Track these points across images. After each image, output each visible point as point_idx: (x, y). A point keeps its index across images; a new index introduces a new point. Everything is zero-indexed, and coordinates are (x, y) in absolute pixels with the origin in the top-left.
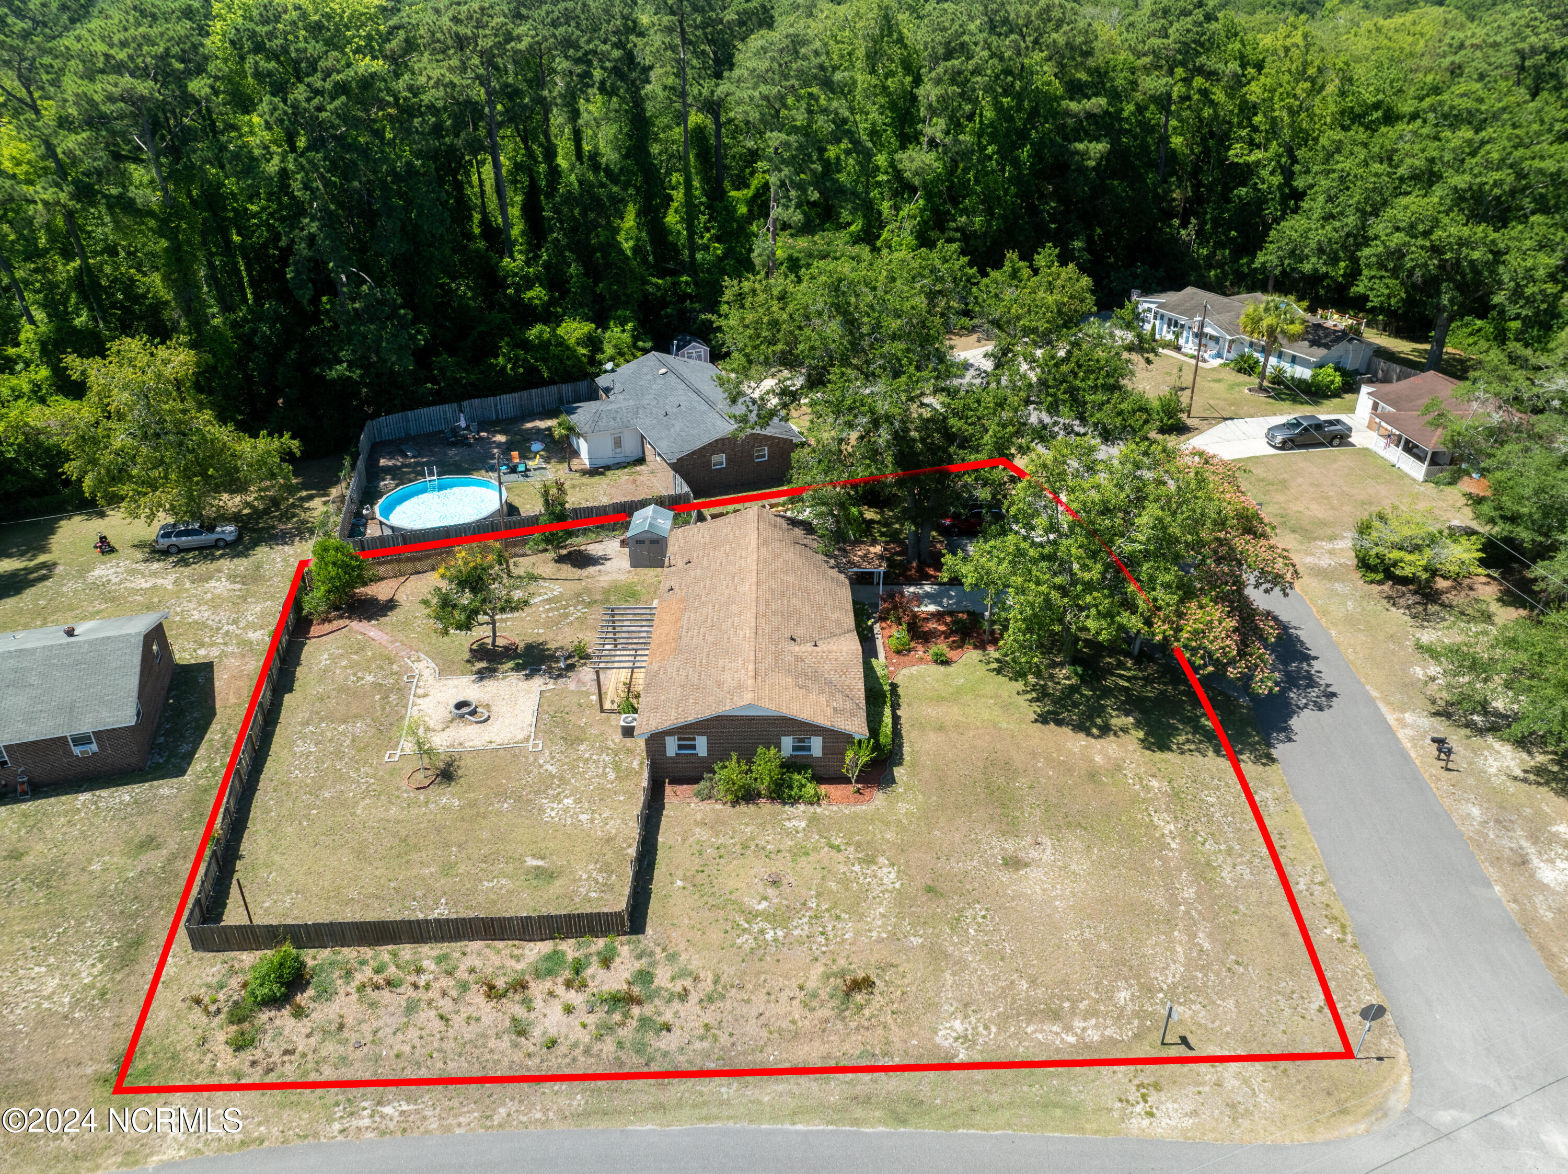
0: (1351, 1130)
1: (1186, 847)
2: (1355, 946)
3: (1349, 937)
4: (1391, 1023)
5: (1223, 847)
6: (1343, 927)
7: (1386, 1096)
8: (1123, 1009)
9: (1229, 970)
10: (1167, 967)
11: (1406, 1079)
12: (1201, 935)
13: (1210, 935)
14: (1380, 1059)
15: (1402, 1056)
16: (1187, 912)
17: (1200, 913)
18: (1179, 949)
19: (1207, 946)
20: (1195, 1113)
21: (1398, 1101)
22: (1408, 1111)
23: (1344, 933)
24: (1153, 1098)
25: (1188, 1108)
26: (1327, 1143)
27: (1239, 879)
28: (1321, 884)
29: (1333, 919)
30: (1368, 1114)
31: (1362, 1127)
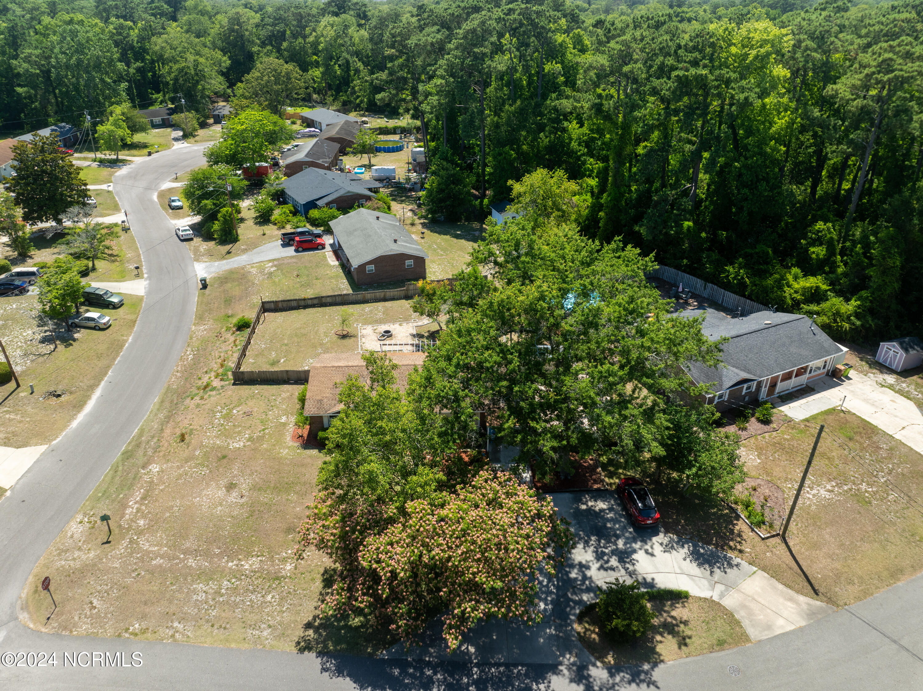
0: (25, 591)
1: (227, 571)
2: (119, 636)
3: (127, 635)
4: (64, 633)
5: (223, 591)
6: (136, 635)
7: (29, 613)
8: (135, 522)
9: (136, 570)
10: (148, 541)
11: (31, 626)
12: (161, 561)
13: (161, 566)
14: (48, 619)
15: (43, 630)
16: (178, 558)
17: (177, 564)
18: (156, 548)
19: (154, 562)
20: (72, 537)
21: (24, 617)
22: (17, 618)
23: (131, 634)
24: (88, 525)
25: (75, 536)
26: (26, 579)
27: (195, 592)
28: (173, 636)
29: (144, 631)
30: (27, 603)
31: (23, 596)
